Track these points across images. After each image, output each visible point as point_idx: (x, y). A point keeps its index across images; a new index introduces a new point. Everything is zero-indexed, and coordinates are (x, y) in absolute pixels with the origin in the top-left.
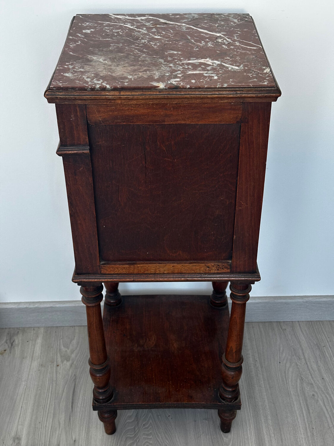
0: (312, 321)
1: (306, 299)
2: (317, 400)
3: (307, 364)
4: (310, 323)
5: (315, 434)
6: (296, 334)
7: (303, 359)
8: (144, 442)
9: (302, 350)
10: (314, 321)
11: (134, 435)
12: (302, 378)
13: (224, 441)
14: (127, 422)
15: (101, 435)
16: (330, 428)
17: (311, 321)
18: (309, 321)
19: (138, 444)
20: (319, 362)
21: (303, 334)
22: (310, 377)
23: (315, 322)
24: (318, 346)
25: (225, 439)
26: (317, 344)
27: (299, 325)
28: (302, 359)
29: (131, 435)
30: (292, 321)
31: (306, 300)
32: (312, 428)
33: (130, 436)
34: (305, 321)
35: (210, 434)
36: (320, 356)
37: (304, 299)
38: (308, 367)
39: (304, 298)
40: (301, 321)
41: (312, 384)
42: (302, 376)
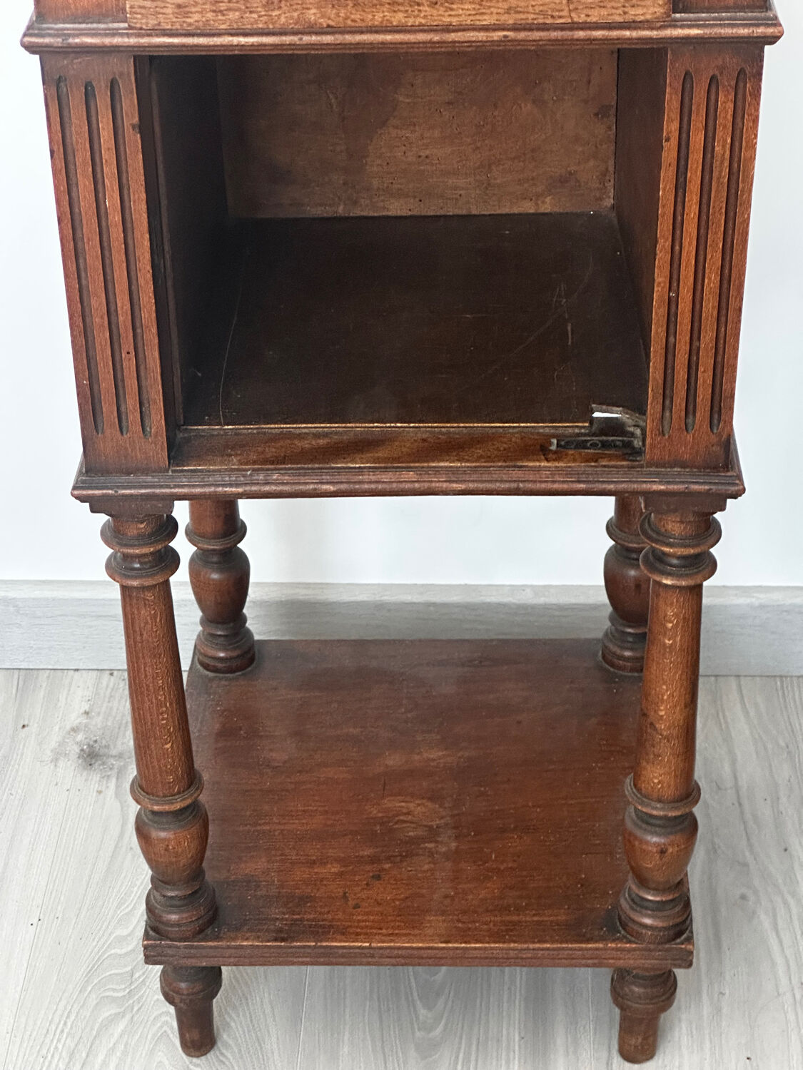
0: (786, 677)
1: (762, 596)
2: (754, 913)
3: (740, 804)
4: (779, 683)
5: (724, 1011)
6: (721, 717)
7: (729, 791)
8: (156, 1013)
9: (734, 762)
10: (792, 677)
11: (126, 992)
12: (713, 843)
13: (421, 1018)
14: (111, 955)
15: (19, 989)
16: (779, 995)
17: (781, 677)
18: (775, 676)
19: (135, 1019)
20: (784, 800)
21: (747, 714)
22: (744, 842)
23: (795, 680)
24: (789, 753)
25: (423, 1012)
26: (788, 747)
27: (739, 686)
28: (726, 789)
29: (114, 990)
30: (715, 673)
31: (758, 598)
32: (721, 993)
33: (116, 995)
34: (761, 676)
35: (375, 997)
36: (789, 781)
37: (753, 597)
38: (742, 813)
39: (755, 595)
40: (745, 676)
41: (745, 865)
42: (716, 840)
